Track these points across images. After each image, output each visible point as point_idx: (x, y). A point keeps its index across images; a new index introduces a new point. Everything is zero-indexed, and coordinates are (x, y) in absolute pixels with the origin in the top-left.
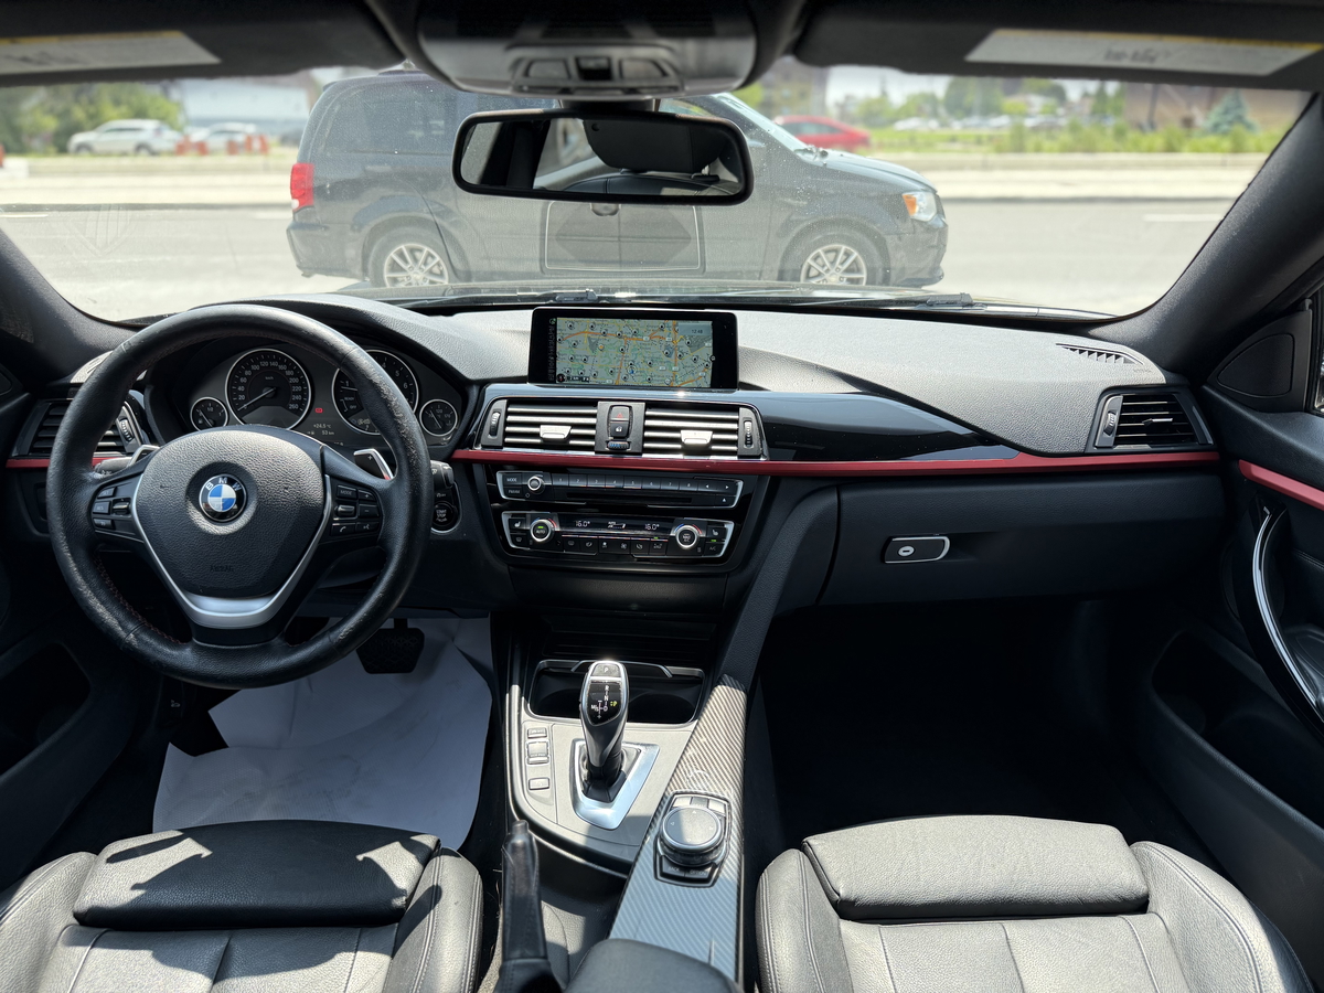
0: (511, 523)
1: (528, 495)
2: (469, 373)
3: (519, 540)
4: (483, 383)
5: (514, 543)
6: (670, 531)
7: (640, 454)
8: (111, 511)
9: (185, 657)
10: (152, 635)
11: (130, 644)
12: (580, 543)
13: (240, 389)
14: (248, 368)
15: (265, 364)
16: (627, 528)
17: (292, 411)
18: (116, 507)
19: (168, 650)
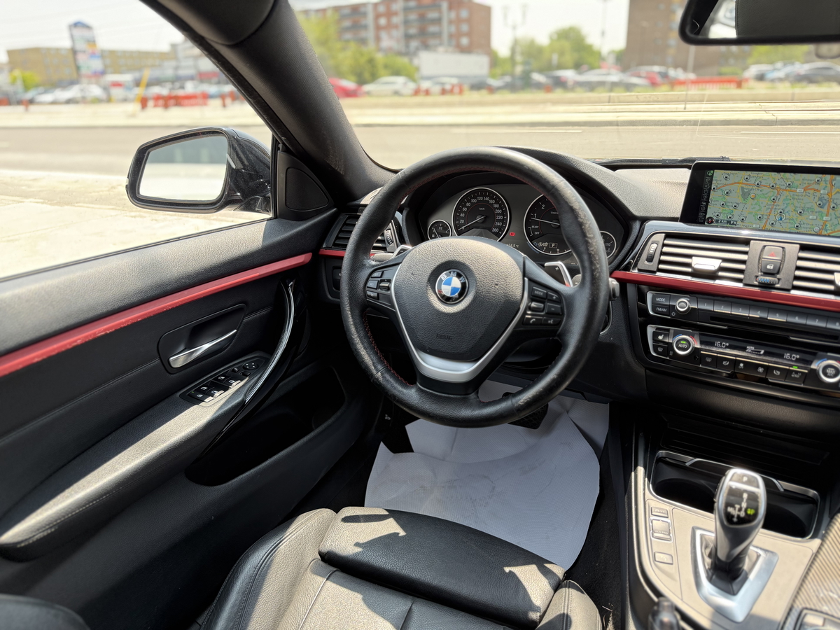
0: (655, 335)
1: (673, 314)
2: (636, 210)
3: (660, 350)
4: (644, 220)
5: (656, 351)
6: (810, 362)
7: (788, 290)
8: (378, 287)
9: (411, 395)
10: (392, 375)
11: (377, 379)
12: (717, 361)
13: (461, 215)
14: (469, 201)
15: (481, 198)
16: (766, 354)
17: (495, 233)
18: (382, 284)
19: (400, 388)
